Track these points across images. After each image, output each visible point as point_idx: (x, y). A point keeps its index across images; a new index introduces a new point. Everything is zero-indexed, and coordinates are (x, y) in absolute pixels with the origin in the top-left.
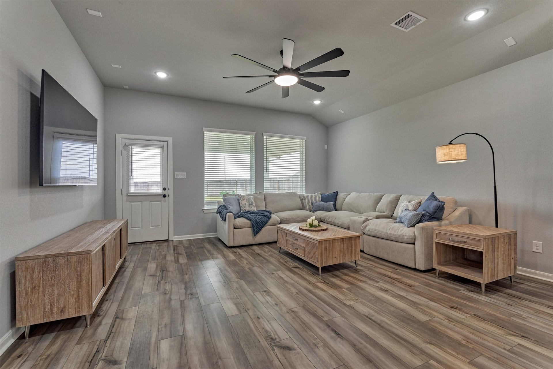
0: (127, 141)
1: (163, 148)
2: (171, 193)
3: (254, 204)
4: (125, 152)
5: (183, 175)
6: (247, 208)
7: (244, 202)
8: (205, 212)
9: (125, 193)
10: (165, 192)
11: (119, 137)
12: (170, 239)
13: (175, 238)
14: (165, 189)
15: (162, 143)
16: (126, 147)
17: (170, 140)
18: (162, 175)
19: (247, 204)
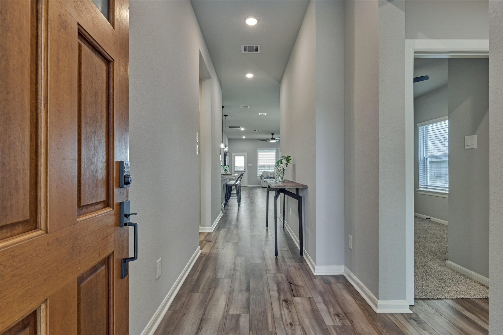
0: (234, 155)
1: (244, 156)
2: (247, 171)
3: (272, 175)
4: (234, 158)
5: (250, 165)
6: (269, 176)
7: (268, 174)
8: (258, 177)
9: (234, 171)
10: (245, 171)
11: (232, 153)
12: (246, 186)
13: (248, 186)
14: (245, 170)
15: (244, 155)
16: (234, 157)
17: (247, 153)
18: (244, 165)
19: (269, 175)
